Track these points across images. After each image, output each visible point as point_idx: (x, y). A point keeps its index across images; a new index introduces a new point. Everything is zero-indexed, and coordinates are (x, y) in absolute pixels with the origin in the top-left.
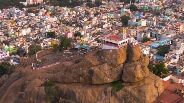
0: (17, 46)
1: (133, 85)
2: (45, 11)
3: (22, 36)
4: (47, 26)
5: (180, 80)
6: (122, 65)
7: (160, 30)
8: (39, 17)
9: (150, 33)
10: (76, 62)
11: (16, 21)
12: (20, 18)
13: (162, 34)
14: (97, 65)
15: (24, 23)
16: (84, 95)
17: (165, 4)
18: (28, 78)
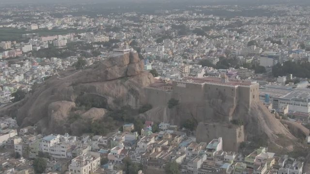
0: (17, 88)
1: (135, 77)
3: (16, 82)
6: (127, 66)
12: (4, 69)
15: (11, 72)
16: (102, 88)
18: (57, 85)
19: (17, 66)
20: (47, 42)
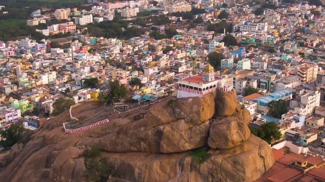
0: (34, 102)
1: (226, 154)
2: (80, 44)
3: (41, 85)
4: (84, 69)
5: (301, 147)
6: (207, 123)
7: (274, 76)
8: (71, 55)
9: (256, 81)
10: (135, 119)
11: (31, 61)
12: (38, 55)
13: (277, 82)
14: (168, 123)
15: (44, 64)
16: (147, 171)
17: (284, 33)
18: (57, 146)
19: (58, 52)
20: (113, 11)
